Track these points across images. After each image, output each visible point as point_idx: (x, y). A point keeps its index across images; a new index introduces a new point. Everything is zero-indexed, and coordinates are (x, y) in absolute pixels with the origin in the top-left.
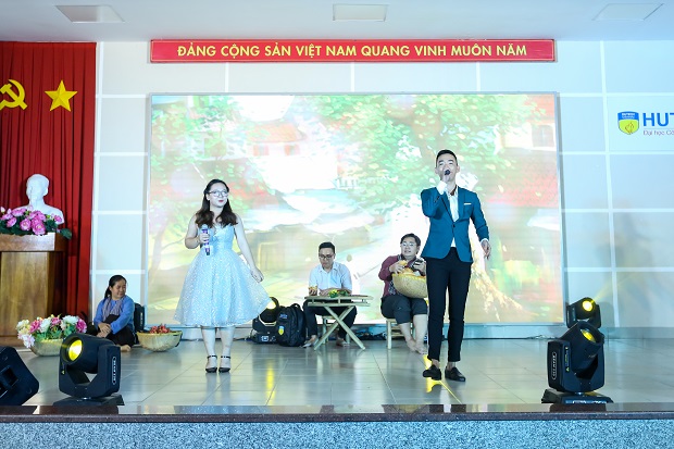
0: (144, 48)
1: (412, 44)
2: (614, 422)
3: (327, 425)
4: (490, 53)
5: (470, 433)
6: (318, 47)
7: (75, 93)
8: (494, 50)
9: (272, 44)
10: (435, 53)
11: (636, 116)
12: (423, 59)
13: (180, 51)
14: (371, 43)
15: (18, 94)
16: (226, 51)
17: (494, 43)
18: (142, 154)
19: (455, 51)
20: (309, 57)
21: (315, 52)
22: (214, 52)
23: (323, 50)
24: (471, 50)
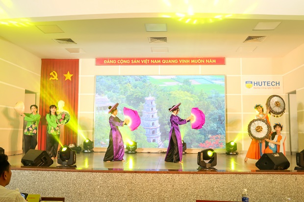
0: (94, 60)
1: (178, 59)
6: (148, 60)
7: (72, 75)
8: (205, 61)
9: (134, 59)
10: (186, 62)
11: (252, 83)
12: (182, 64)
13: (105, 62)
14: (165, 59)
15: (55, 75)
16: (119, 62)
17: (205, 59)
18: (93, 94)
19: (193, 61)
20: (145, 63)
22: (116, 62)
23: (150, 61)
24: (198, 61)
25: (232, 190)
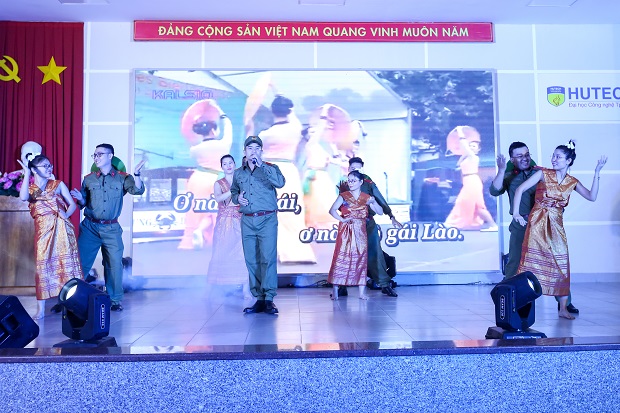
0: (127, 28)
1: (368, 26)
2: (549, 355)
3: (300, 361)
4: (436, 34)
5: (425, 366)
6: (285, 28)
7: (65, 68)
8: (440, 32)
9: (243, 25)
10: (388, 34)
11: (563, 90)
12: (378, 39)
13: (160, 31)
14: (332, 25)
15: (11, 68)
16: (202, 31)
17: (440, 26)
18: (127, 123)
19: (406, 32)
20: (276, 37)
21: (282, 33)
22: (192, 32)
23: (289, 31)
24: (420, 32)
25: (604, 398)
